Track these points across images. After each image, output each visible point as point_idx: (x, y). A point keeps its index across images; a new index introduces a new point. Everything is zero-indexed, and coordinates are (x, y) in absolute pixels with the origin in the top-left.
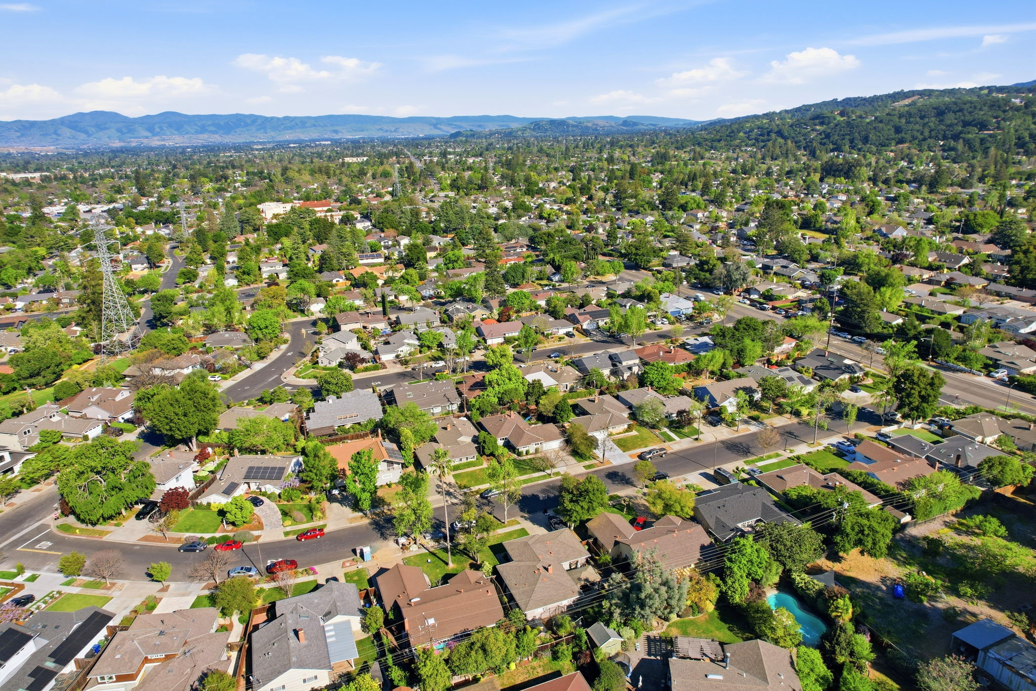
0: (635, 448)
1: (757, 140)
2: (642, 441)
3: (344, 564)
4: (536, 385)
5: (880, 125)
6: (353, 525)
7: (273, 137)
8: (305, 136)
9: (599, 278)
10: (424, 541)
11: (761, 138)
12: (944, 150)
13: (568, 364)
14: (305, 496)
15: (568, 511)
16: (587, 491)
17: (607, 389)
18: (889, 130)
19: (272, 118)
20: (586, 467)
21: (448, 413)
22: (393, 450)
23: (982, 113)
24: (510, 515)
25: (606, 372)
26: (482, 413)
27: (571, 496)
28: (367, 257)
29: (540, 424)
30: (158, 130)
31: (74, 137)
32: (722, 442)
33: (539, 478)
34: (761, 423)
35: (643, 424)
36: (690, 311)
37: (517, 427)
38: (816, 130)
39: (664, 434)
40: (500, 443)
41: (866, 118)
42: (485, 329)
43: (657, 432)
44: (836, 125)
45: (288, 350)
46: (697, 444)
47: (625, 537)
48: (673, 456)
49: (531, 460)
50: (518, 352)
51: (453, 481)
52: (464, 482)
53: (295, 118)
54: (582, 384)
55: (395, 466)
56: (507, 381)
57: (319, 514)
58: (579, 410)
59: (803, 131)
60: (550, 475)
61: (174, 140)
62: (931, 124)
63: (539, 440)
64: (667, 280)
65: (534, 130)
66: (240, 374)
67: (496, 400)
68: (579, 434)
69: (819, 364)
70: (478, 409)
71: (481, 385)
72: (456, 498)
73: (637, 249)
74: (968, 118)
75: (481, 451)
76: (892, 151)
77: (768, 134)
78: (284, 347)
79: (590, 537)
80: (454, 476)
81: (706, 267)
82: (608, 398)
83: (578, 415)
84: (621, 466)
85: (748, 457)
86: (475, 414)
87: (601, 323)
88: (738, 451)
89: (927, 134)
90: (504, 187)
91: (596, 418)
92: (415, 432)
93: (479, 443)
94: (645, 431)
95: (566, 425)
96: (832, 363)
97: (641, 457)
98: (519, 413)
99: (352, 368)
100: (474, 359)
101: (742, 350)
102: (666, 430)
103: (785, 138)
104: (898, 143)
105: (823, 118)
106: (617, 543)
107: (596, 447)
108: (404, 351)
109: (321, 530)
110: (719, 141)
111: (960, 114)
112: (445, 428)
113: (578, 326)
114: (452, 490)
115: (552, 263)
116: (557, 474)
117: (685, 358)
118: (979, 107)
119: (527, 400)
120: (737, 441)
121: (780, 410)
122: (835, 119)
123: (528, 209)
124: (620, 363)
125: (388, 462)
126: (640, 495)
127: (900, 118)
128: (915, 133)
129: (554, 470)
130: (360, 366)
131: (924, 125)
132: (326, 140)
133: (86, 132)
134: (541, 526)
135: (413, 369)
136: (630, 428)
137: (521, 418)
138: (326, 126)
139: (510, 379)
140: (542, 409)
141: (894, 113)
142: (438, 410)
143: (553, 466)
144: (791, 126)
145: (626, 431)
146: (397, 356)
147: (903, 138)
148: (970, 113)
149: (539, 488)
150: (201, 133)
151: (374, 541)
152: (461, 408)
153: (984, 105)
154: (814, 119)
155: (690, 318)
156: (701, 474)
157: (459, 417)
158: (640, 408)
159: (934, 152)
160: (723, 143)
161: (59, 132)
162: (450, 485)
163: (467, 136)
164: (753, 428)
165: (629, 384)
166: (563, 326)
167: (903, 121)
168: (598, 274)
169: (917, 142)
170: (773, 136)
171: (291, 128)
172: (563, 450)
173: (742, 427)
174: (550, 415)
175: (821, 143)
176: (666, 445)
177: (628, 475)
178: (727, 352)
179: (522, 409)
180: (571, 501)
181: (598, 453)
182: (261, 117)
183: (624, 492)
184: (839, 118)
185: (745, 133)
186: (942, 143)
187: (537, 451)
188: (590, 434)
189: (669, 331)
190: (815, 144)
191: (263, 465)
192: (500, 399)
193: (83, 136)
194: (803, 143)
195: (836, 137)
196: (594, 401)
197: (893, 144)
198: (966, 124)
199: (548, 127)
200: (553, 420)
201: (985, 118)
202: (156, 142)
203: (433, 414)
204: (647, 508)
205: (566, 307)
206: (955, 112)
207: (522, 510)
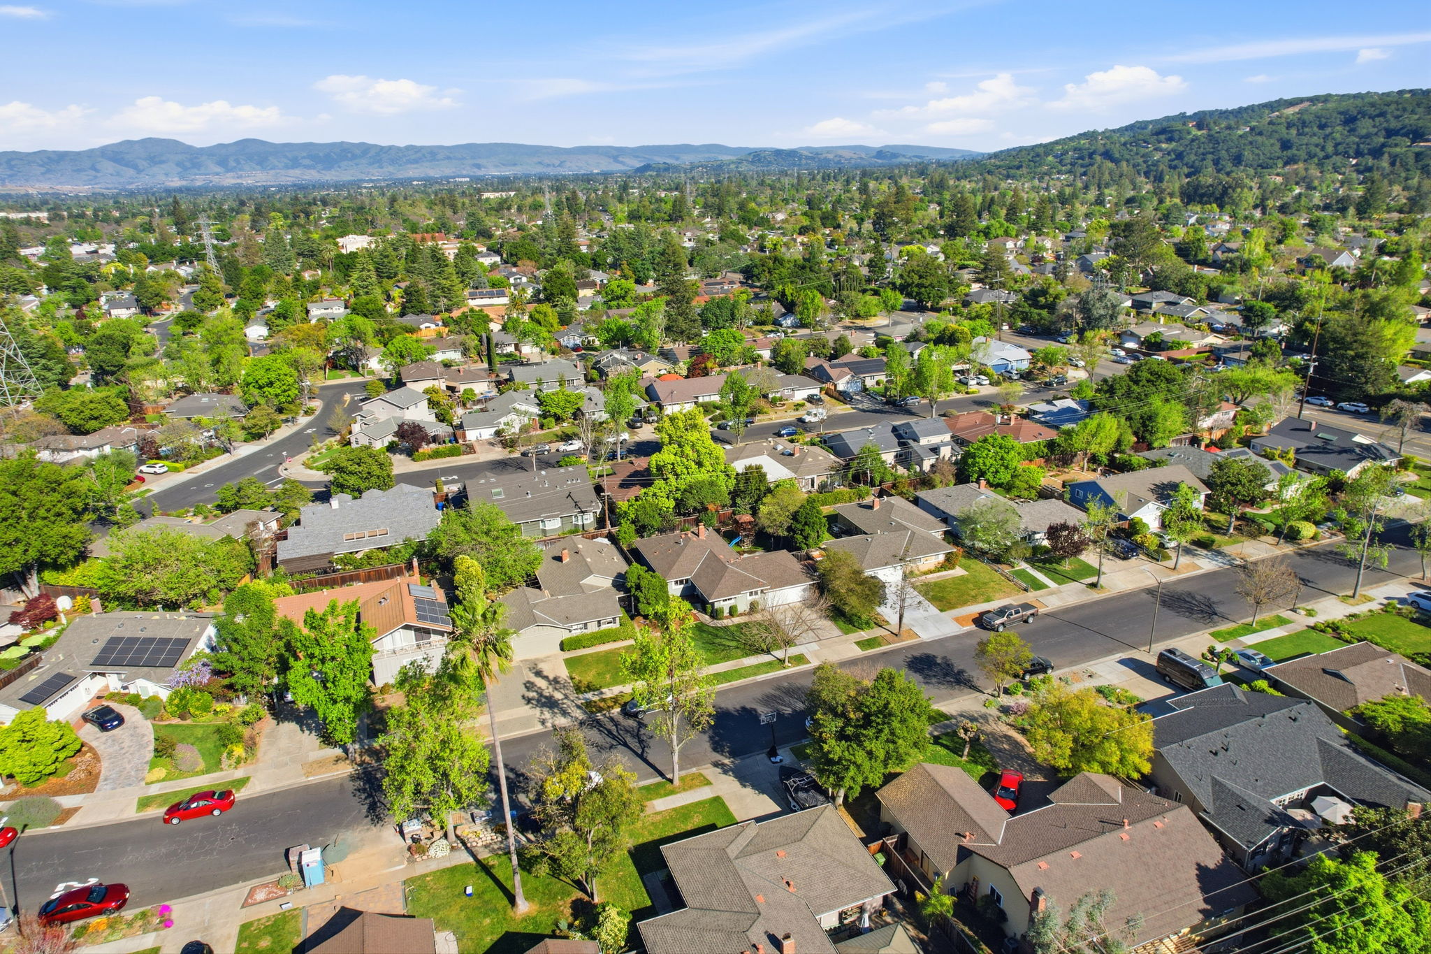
0: (964, 603)
1: (1073, 164)
2: (980, 591)
3: (251, 893)
4: (753, 477)
5: (1259, 139)
6: (312, 779)
7: (391, 174)
8: (435, 173)
9: (859, 322)
10: (466, 831)
11: (1080, 161)
12: (1359, 172)
13: (813, 444)
14: (220, 707)
15: (831, 762)
16: (885, 713)
17: (894, 486)
18: (1272, 145)
19: (390, 148)
20: (863, 644)
21: (574, 531)
22: (432, 603)
23: (1416, 117)
24: (688, 760)
25: (889, 458)
26: (641, 530)
27: (840, 723)
28: (482, 296)
29: (760, 553)
30: (233, 164)
31: (118, 174)
32: (1150, 591)
33: (758, 669)
34: (1219, 553)
35: (974, 553)
36: (1025, 366)
37: (713, 557)
38: (1161, 150)
39: (1022, 574)
40: (675, 590)
41: (1238, 128)
42: (660, 389)
43: (1007, 569)
44: (1193, 141)
45: (309, 426)
46: (1095, 596)
47: (987, 837)
48: (1049, 621)
49: (739, 626)
50: (719, 427)
51: (563, 673)
52: (589, 677)
53: (422, 148)
54: (844, 477)
55: (434, 638)
56: (694, 466)
57: (239, 750)
58: (841, 527)
59: (1142, 151)
60: (782, 661)
61: (254, 178)
62: (1337, 136)
63: (758, 584)
64: (978, 316)
65: (752, 162)
66: (207, 463)
67: (672, 504)
68: (845, 571)
69: (1303, 445)
70: (633, 522)
71: (644, 478)
72: (564, 713)
73: (921, 277)
74: (1394, 124)
75: (632, 606)
76: (1278, 175)
77: (1091, 156)
78: (303, 420)
79: (888, 829)
80: (569, 663)
81: (1042, 300)
82: (897, 501)
83: (837, 536)
84: (940, 642)
85: (1215, 624)
86: (626, 530)
87: (870, 383)
88: (1191, 611)
89: (1330, 149)
90: (708, 220)
91: (879, 539)
92: (492, 565)
93: (627, 590)
94: (981, 568)
95: (816, 554)
96: (1327, 441)
97: (981, 621)
98: (718, 531)
99: (410, 453)
100: (637, 439)
101: (1150, 418)
102: (1024, 566)
103: (1116, 161)
104: (1286, 164)
105: (1172, 132)
106: (964, 854)
107: (882, 600)
108: (513, 423)
109: (227, 794)
110: (1019, 167)
111: (1382, 119)
112: (559, 559)
113: (829, 385)
114: (558, 696)
115: (782, 298)
116: (800, 659)
117: (1035, 436)
118: (1410, 109)
119: (734, 505)
120: (1180, 589)
121: (1251, 528)
122: (1189, 133)
123: (741, 240)
124: (916, 440)
125: (417, 630)
126: (993, 711)
127: (1288, 128)
128: (1313, 149)
129: (792, 651)
130: (426, 448)
131: (1326, 137)
132: (464, 177)
133: (135, 167)
134: (762, 791)
135: (524, 454)
136: (949, 562)
137: (721, 541)
138: (464, 158)
139: (700, 464)
140: (764, 521)
141: (1279, 121)
142: (553, 525)
143: (788, 643)
144: (1125, 144)
145: (942, 567)
146: (498, 433)
147: (1294, 155)
148: (1397, 117)
149: (758, 694)
150: (293, 168)
151: (348, 826)
152: (600, 522)
153: (1418, 105)
154: (1157, 134)
155: (1026, 376)
156: (1122, 662)
157: (594, 537)
158: (967, 520)
159: (1343, 174)
160: (1024, 170)
161: (98, 166)
162: (555, 682)
163: (658, 170)
164: (1206, 564)
165: (937, 478)
166: (803, 386)
167: (1294, 132)
168: (858, 316)
169: (1316, 160)
170: (1098, 158)
171: (416, 161)
172: (812, 606)
173: (1184, 560)
174: (782, 533)
175: (1170, 167)
176: (1031, 596)
177: (958, 665)
178: (1123, 420)
179: (725, 524)
180: (841, 736)
181: (888, 612)
182: (376, 146)
183: (955, 704)
184: (1195, 132)
185: (1056, 157)
186: (1354, 162)
187: (753, 608)
188: (869, 573)
189: (991, 396)
190: (1161, 167)
191: (142, 635)
192: (679, 504)
193: (131, 172)
194: (1143, 167)
195: (1193, 157)
196: (870, 507)
197: (1280, 165)
198: (1390, 133)
199: (772, 158)
200: (787, 544)
201: (1421, 123)
202: (229, 180)
203: (544, 532)
204: (1016, 744)
205: (808, 355)
206: (1372, 117)
207: (717, 747)
